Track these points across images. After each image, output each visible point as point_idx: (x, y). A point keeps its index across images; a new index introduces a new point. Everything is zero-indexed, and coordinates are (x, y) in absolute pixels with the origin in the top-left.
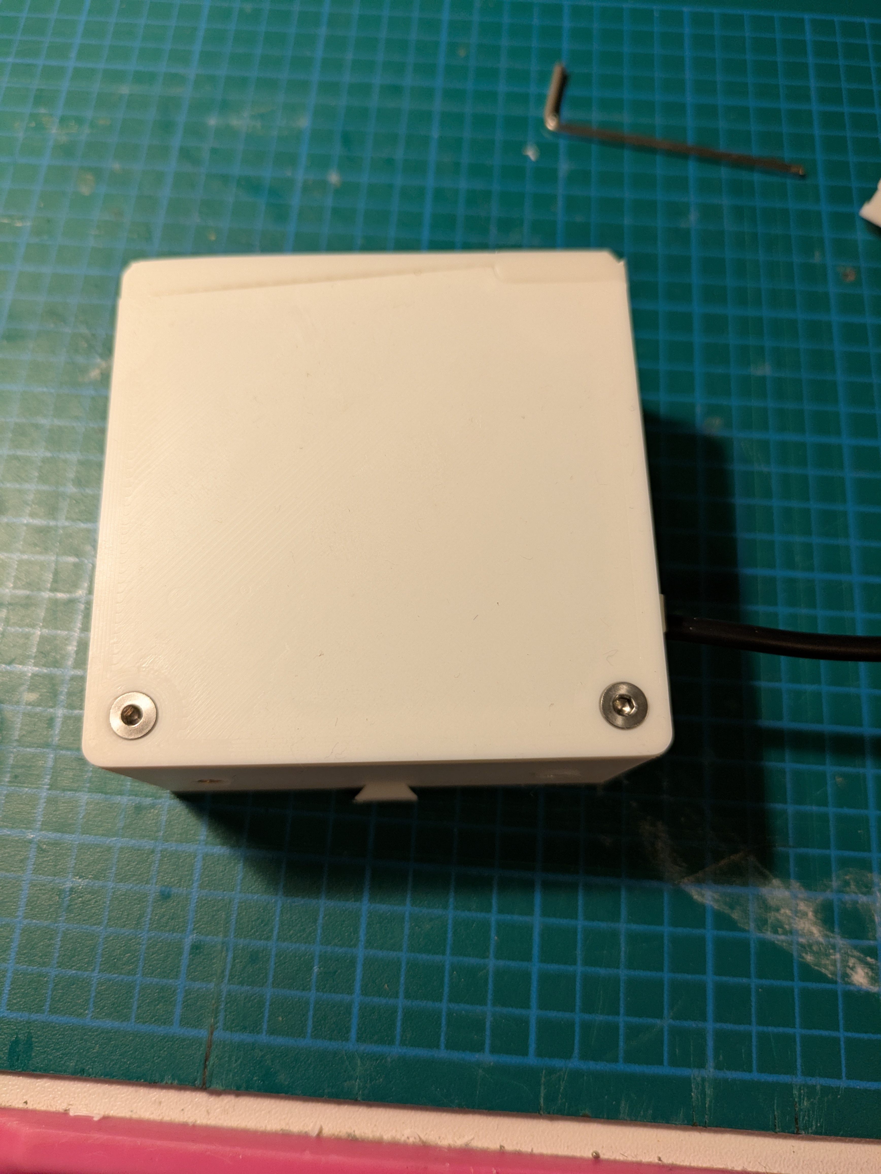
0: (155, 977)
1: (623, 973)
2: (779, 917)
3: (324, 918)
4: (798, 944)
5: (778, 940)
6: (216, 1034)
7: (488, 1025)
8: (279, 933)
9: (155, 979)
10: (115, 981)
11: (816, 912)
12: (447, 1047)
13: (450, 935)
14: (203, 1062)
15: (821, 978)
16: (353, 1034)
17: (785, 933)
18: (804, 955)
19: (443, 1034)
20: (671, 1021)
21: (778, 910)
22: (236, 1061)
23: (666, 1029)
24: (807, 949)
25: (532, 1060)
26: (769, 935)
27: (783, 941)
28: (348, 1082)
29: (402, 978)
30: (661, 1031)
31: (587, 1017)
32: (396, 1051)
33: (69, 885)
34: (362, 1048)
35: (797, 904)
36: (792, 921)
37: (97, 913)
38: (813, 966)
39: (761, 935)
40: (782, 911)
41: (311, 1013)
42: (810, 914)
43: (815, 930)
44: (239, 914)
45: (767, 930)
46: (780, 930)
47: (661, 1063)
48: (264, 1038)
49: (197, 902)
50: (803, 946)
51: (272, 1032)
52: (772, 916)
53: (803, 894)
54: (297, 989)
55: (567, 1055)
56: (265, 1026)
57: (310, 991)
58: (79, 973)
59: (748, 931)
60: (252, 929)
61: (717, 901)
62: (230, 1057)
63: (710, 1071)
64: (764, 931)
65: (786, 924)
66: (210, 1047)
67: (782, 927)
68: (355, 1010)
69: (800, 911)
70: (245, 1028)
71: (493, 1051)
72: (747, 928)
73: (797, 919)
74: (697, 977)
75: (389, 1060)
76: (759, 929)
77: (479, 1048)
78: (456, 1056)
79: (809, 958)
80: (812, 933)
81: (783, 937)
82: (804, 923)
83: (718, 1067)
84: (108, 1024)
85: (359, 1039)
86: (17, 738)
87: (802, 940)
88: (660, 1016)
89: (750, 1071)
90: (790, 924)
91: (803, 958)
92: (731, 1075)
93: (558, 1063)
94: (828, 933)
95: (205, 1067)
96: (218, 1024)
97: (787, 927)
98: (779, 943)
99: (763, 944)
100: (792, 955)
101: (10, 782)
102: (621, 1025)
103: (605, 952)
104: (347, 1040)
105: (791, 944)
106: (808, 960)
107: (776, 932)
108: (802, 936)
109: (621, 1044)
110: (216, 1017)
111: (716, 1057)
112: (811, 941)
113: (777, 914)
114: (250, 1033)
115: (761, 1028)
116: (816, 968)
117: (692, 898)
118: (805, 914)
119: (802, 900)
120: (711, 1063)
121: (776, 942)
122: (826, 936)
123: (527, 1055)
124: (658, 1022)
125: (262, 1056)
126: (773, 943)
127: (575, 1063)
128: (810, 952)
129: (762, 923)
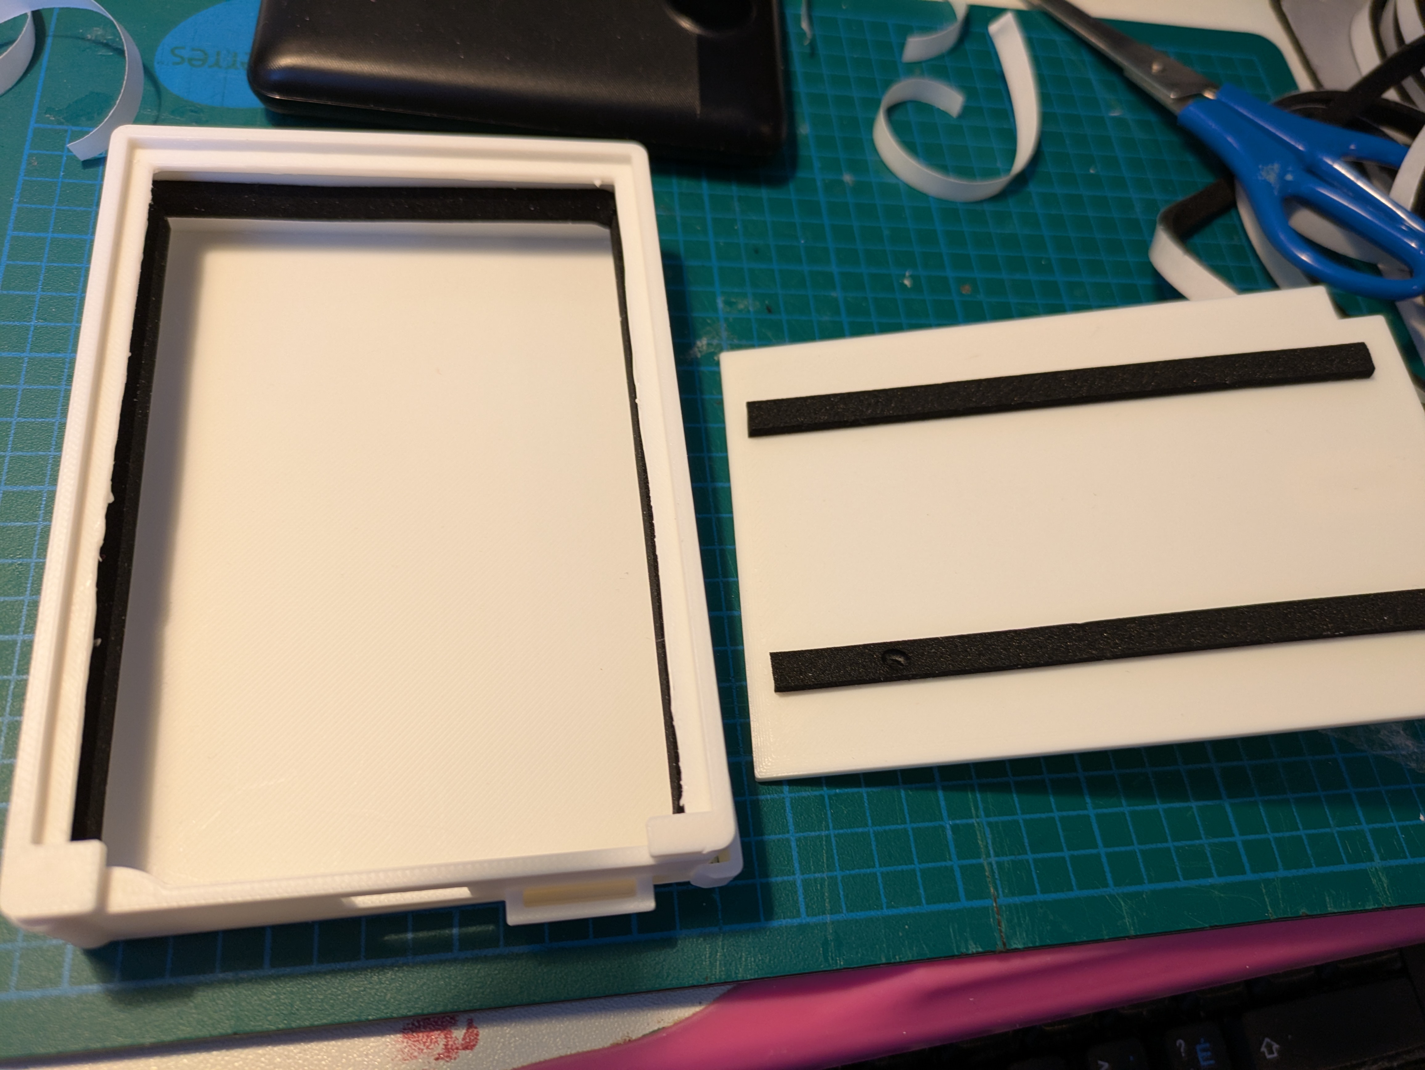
4: (1402, 755)
6: (999, 901)
7: (1209, 855)
9: (931, 864)
12: (1185, 878)
16: (1110, 880)
18: (1409, 763)
19: (1178, 868)
20: (1337, 828)
21: (1379, 732)
22: (1024, 921)
23: (1336, 835)
24: (1410, 758)
25: (1250, 876)
28: (1119, 921)
29: (1131, 827)
30: (1333, 837)
31: (1277, 835)
32: (1147, 888)
34: (1121, 890)
38: (1418, 771)
40: (1382, 733)
41: (1070, 869)
42: (1402, 732)
43: (1409, 743)
47: (1342, 863)
48: (1040, 897)
50: (1405, 757)
51: (1044, 890)
54: (1052, 851)
55: (1274, 868)
56: (1037, 887)
57: (1063, 851)
62: (1018, 919)
63: (1378, 862)
66: (998, 913)
67: (1388, 745)
68: (1104, 860)
70: (1022, 891)
71: (1220, 875)
75: (1145, 896)
76: (1371, 748)
77: (1208, 873)
78: (1193, 883)
80: (1408, 746)
81: (1389, 752)
82: (1401, 740)
83: (1382, 859)
84: (903, 910)
85: (1115, 884)
87: (1404, 753)
88: (1328, 826)
89: (1406, 858)
90: (1391, 741)
91: (1409, 766)
93: (1270, 875)
95: (1000, 931)
96: (998, 892)
98: (1389, 757)
99: (1378, 758)
100: (1401, 765)
102: (1304, 837)
103: (1272, 782)
104: (1106, 886)
105: (1396, 756)
106: (1413, 767)
107: (1383, 749)
108: (1403, 749)
109: (1309, 852)
111: (1378, 851)
112: (1409, 753)
114: (1027, 894)
115: (1401, 824)
120: (1377, 857)
122: (1417, 747)
123: (1245, 873)
124: (1328, 830)
125: (1044, 912)
126: (1384, 758)
127: (1282, 873)
128: (1412, 761)
129: (1371, 743)
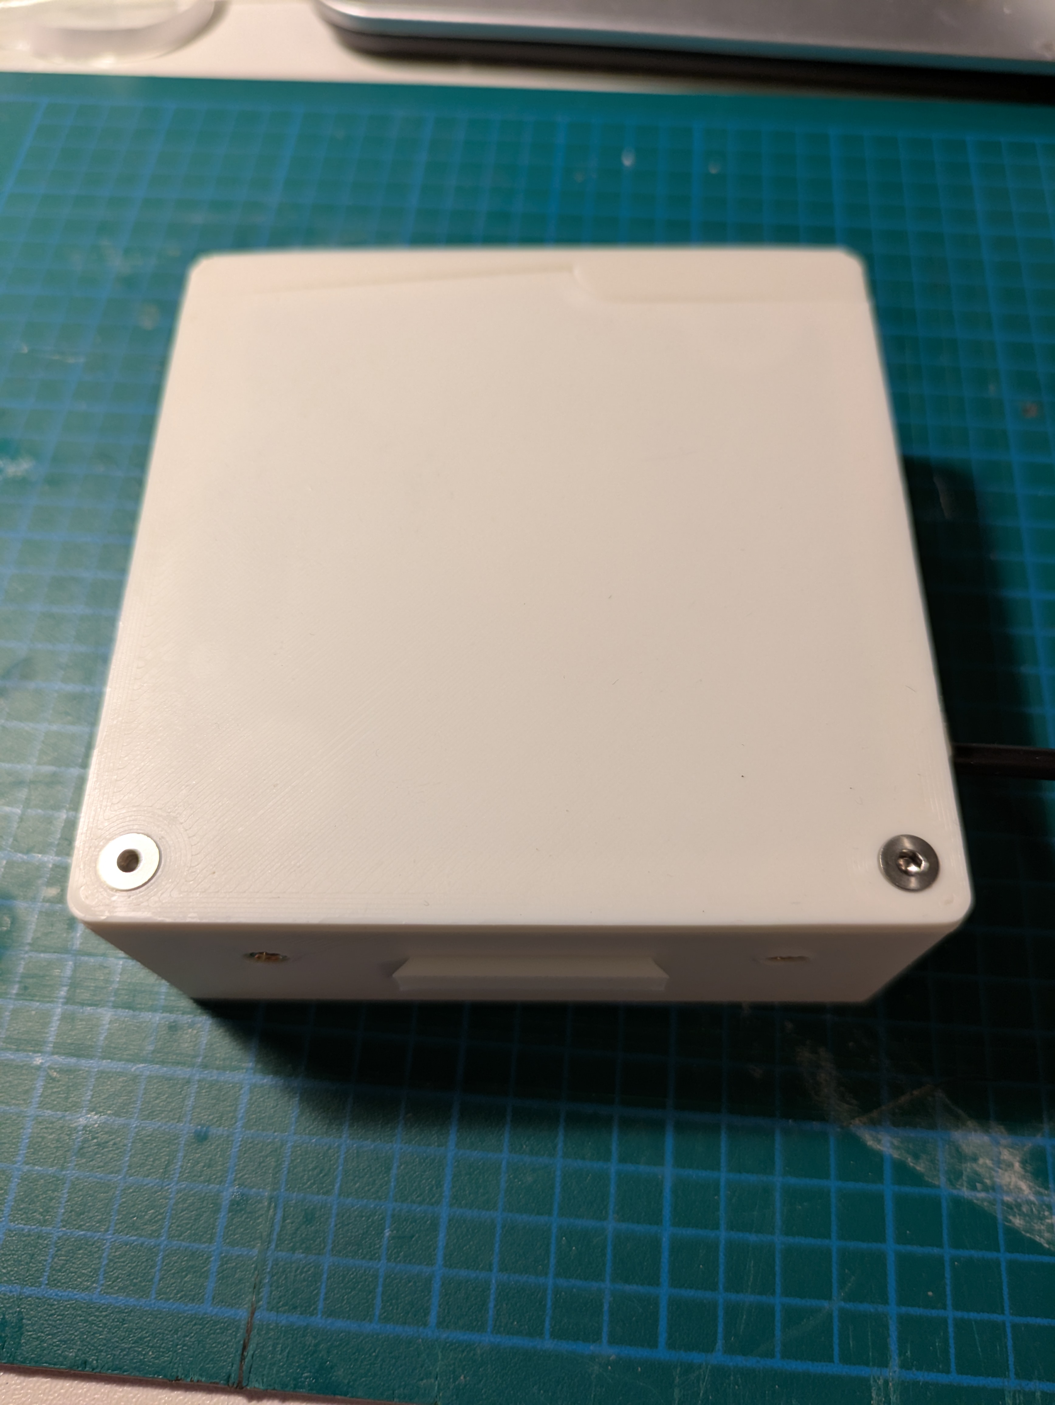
0: (183, 1240)
1: (779, 1240)
2: (978, 1169)
3: (399, 1167)
4: (1003, 1203)
5: (978, 1199)
6: (258, 1315)
7: (606, 1307)
8: (341, 1186)
9: (183, 1243)
10: (133, 1245)
11: (1024, 1163)
12: (554, 1335)
13: (558, 1190)
14: (240, 1352)
15: (1035, 1247)
16: (432, 1319)
17: (986, 1189)
18: (1011, 1217)
19: (548, 1319)
20: (842, 1304)
21: (975, 1159)
22: (282, 1351)
23: (836, 1314)
24: (1015, 1210)
25: (662, 1353)
26: (966, 1193)
27: (983, 1200)
28: (425, 1381)
29: (497, 1245)
30: (830, 1316)
31: (733, 1297)
32: (486, 1339)
33: (82, 1121)
34: (444, 1336)
35: (1000, 1153)
36: (993, 1173)
37: (115, 1159)
38: (1023, 1233)
39: (955, 1192)
40: (981, 1161)
41: (380, 1289)
42: (1017, 1165)
43: (1023, 1186)
44: (292, 1161)
45: (962, 1185)
46: (978, 1185)
47: (831, 1360)
48: (319, 1321)
49: (240, 1146)
50: (1009, 1206)
51: (330, 1313)
52: (968, 1167)
53: (1006, 1139)
54: (364, 1258)
55: (709, 1348)
56: (321, 1305)
57: (380, 1260)
58: (89, 1234)
59: (939, 1187)
60: (308, 1180)
61: (897, 1148)
62: (274, 1346)
63: (893, 1370)
64: (958, 1186)
65: (987, 1179)
66: (249, 1331)
67: (982, 1183)
68: (436, 1286)
69: (1004, 1161)
70: (295, 1308)
71: (612, 1341)
72: (937, 1183)
73: (1000, 1171)
74: (874, 1246)
75: (479, 1352)
76: (951, 1183)
77: (595, 1337)
78: (565, 1346)
79: (1018, 1222)
80: (1020, 1190)
81: (982, 1195)
82: (1010, 1177)
83: (904, 1366)
84: (121, 1300)
85: (440, 1324)
86: (29, 941)
87: (1007, 1198)
88: (829, 1297)
89: (948, 1372)
90: (991, 1178)
91: (1010, 1221)
92: (922, 1376)
93: (696, 1357)
94: (1042, 1190)
95: (243, 1358)
96: (261, 1303)
97: (988, 1182)
98: (979, 1203)
99: (958, 1202)
100: (995, 1218)
101: (17, 994)
102: (778, 1309)
103: (755, 1213)
104: (425, 1325)
105: (993, 1203)
106: (1017, 1225)
107: (974, 1188)
108: (1009, 1193)
109: (778, 1333)
110: (259, 1293)
111: (901, 1353)
112: (1019, 1200)
113: (974, 1165)
114: (301, 1314)
115: (959, 1314)
116: (1028, 1235)
117: (866, 1145)
118: (1010, 1165)
119: (1005, 1147)
120: (895, 1361)
121: (975, 1201)
122: (1037, 1194)
123: (657, 1347)
124: (826, 1304)
125: (316, 1345)
126: (970, 1203)
127: (719, 1358)
128: (1019, 1215)
129: (955, 1176)
